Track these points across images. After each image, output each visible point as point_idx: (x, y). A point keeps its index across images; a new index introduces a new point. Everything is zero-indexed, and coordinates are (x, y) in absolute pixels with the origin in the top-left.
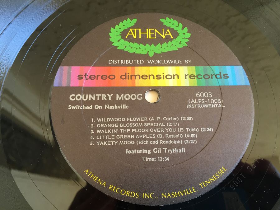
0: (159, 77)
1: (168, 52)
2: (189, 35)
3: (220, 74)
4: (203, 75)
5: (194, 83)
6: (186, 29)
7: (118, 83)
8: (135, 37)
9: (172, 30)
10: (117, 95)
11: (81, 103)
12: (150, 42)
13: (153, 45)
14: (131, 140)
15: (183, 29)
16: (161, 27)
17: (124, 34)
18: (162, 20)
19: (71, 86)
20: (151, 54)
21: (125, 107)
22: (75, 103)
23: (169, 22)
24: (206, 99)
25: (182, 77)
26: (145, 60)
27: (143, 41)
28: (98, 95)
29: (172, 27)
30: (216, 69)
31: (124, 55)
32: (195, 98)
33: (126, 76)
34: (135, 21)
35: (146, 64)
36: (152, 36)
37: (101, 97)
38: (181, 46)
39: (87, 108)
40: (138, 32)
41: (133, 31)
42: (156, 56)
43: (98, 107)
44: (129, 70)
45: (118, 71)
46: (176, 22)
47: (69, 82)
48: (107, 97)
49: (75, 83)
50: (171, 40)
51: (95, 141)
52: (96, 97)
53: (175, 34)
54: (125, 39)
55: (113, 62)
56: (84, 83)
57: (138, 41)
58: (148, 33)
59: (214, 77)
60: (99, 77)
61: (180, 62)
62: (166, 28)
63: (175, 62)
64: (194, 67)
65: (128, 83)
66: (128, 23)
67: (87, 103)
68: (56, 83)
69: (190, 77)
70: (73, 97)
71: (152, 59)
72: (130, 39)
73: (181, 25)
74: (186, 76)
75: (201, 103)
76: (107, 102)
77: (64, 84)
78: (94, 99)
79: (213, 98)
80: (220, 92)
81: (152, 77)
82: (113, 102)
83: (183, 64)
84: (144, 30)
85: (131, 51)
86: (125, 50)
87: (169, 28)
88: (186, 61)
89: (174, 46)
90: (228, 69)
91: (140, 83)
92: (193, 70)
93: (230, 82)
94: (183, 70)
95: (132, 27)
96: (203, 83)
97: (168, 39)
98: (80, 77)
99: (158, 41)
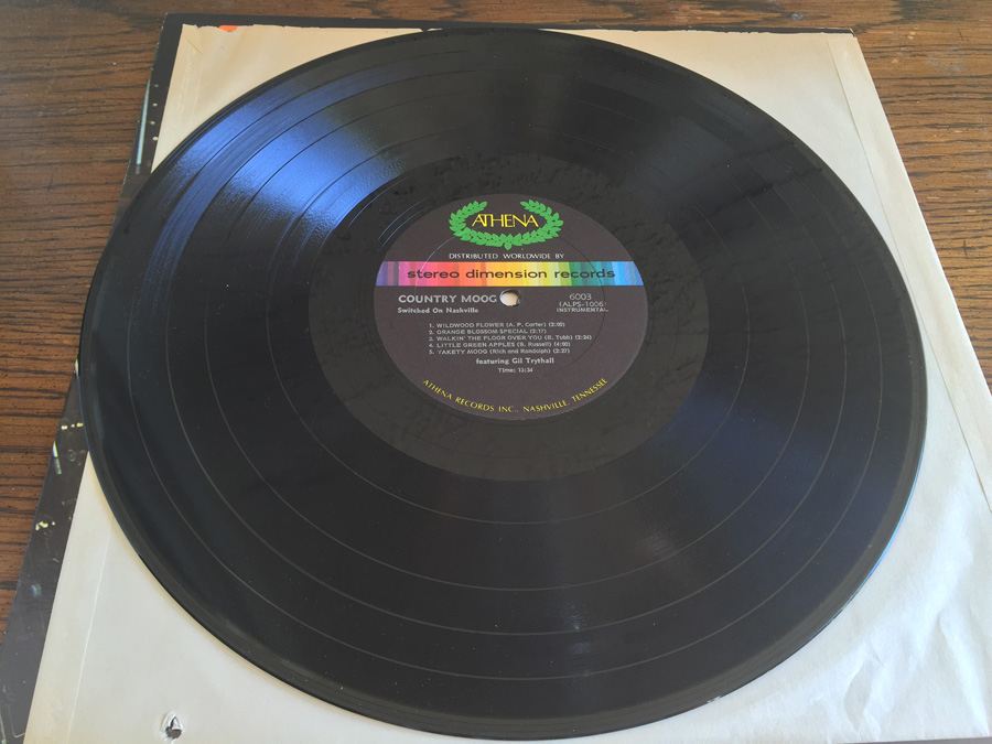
0: (519, 275)
1: (532, 244)
2: (561, 223)
3: (603, 272)
4: (580, 272)
5: (568, 282)
6: (557, 215)
7: (465, 282)
8: (485, 225)
9: (537, 217)
10: (463, 297)
11: (415, 305)
12: (506, 231)
13: (510, 235)
14: (482, 348)
15: (552, 215)
16: (522, 212)
17: (469, 221)
18: (523, 203)
19: (400, 284)
20: (508, 247)
21: (473, 310)
22: (407, 305)
23: (531, 205)
24: (582, 302)
25: (551, 275)
26: (500, 254)
27: (497, 230)
28: (437, 297)
29: (537, 212)
30: (598, 266)
31: (469, 247)
32: (568, 300)
33: (474, 274)
34: (484, 204)
35: (501, 259)
36: (509, 223)
37: (440, 299)
38: (550, 237)
39: (423, 311)
40: (489, 218)
41: (483, 218)
42: (515, 249)
43: (436, 310)
44: (477, 266)
45: (464, 267)
46: (543, 207)
47: (397, 281)
48: (449, 299)
49: (405, 282)
50: (536, 229)
51: (435, 349)
52: (434, 299)
53: (542, 222)
54: (471, 228)
55: (455, 256)
56: (418, 282)
57: (489, 230)
58: (504, 220)
59: (595, 275)
60: (437, 275)
61: (548, 256)
62: (529, 213)
63: (541, 256)
64: (567, 263)
65: (477, 282)
66: (474, 207)
67: (423, 306)
68: (379, 282)
69: (562, 275)
70: (403, 299)
71: (509, 252)
72: (479, 228)
73: (550, 210)
74: (556, 273)
75: (576, 306)
76: (449, 304)
77: (391, 283)
78: (431, 300)
79: (593, 300)
80: (603, 293)
81: (509, 275)
82: (458, 304)
83: (553, 259)
84: (497, 216)
85: (480, 243)
86: (472, 241)
87: (533, 213)
88: (557, 256)
89: (540, 236)
90: (615, 266)
91: (492, 282)
92: (565, 266)
93: (618, 281)
94: (552, 267)
95: (480, 213)
96: (580, 282)
97: (531, 228)
98: (411, 275)
99: (518, 230)
